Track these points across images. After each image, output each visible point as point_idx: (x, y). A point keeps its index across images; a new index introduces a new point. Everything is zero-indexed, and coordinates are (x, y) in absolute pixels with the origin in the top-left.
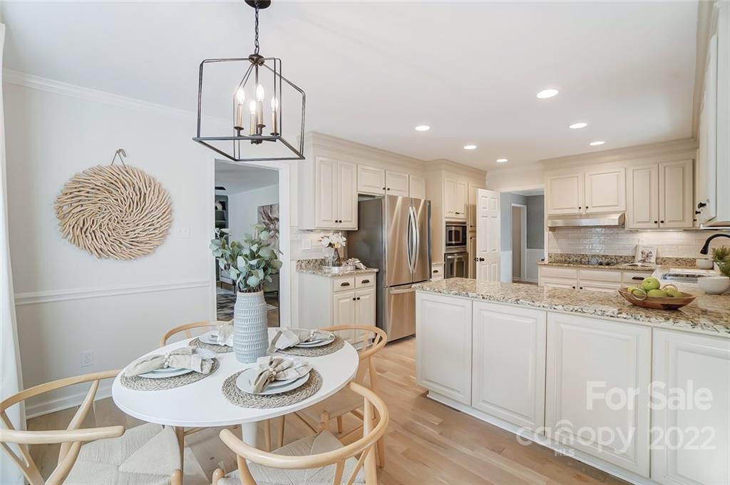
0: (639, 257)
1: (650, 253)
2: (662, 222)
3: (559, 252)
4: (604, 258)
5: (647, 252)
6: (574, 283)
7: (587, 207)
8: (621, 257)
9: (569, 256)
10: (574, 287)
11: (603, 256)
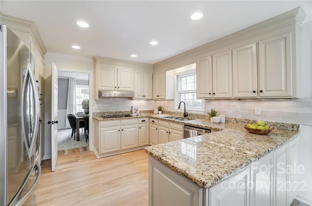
0: (134, 111)
1: (137, 109)
2: (145, 96)
3: (99, 111)
4: (120, 113)
5: (136, 109)
6: (119, 128)
7: (119, 87)
8: (127, 112)
9: (104, 113)
10: (119, 130)
11: (120, 112)
